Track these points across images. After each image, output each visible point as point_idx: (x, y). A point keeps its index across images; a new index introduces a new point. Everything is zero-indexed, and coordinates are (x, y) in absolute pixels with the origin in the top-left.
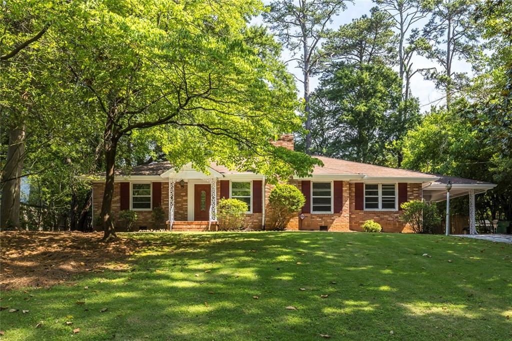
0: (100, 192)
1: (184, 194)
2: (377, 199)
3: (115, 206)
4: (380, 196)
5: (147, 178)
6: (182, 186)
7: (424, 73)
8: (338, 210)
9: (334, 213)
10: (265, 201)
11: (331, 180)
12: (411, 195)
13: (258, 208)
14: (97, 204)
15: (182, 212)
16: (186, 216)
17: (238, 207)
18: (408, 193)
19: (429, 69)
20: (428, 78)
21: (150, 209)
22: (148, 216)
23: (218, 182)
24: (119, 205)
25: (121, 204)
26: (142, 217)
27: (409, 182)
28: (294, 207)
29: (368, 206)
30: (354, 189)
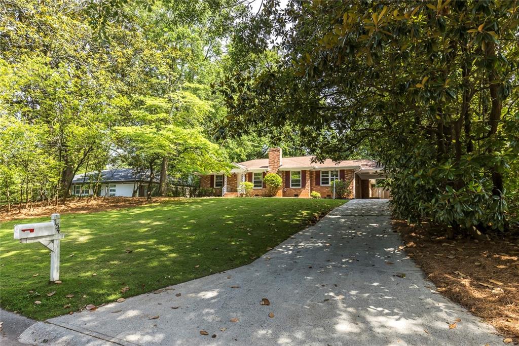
0: (203, 179)
1: (236, 179)
2: (328, 179)
3: (208, 186)
4: (330, 177)
6: (234, 176)
8: (304, 186)
9: (302, 187)
11: (300, 170)
12: (347, 176)
13: (265, 186)
14: (202, 185)
15: (234, 188)
16: (236, 190)
18: (345, 175)
22: (218, 190)
23: (247, 173)
24: (210, 185)
27: (345, 169)
29: (323, 183)
30: (315, 174)
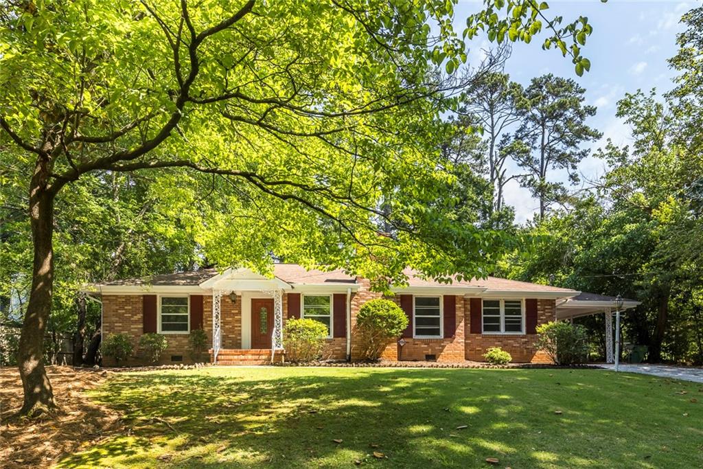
0: (112, 307)
1: (237, 311)
2: (498, 320)
3: (135, 328)
4: (502, 316)
5: (182, 290)
6: (232, 300)
7: (520, 179)
8: (450, 333)
9: (445, 337)
10: (351, 321)
11: (440, 295)
12: (542, 315)
13: (340, 331)
14: (107, 324)
15: (234, 336)
16: (239, 341)
17: (313, 330)
18: (539, 312)
19: (526, 176)
20: (524, 185)
21: (188, 333)
22: (183, 341)
23: (284, 295)
24: (141, 326)
25: (144, 325)
26: (174, 343)
27: (539, 298)
28: (394, 331)
29: (487, 329)
30: (469, 307)
